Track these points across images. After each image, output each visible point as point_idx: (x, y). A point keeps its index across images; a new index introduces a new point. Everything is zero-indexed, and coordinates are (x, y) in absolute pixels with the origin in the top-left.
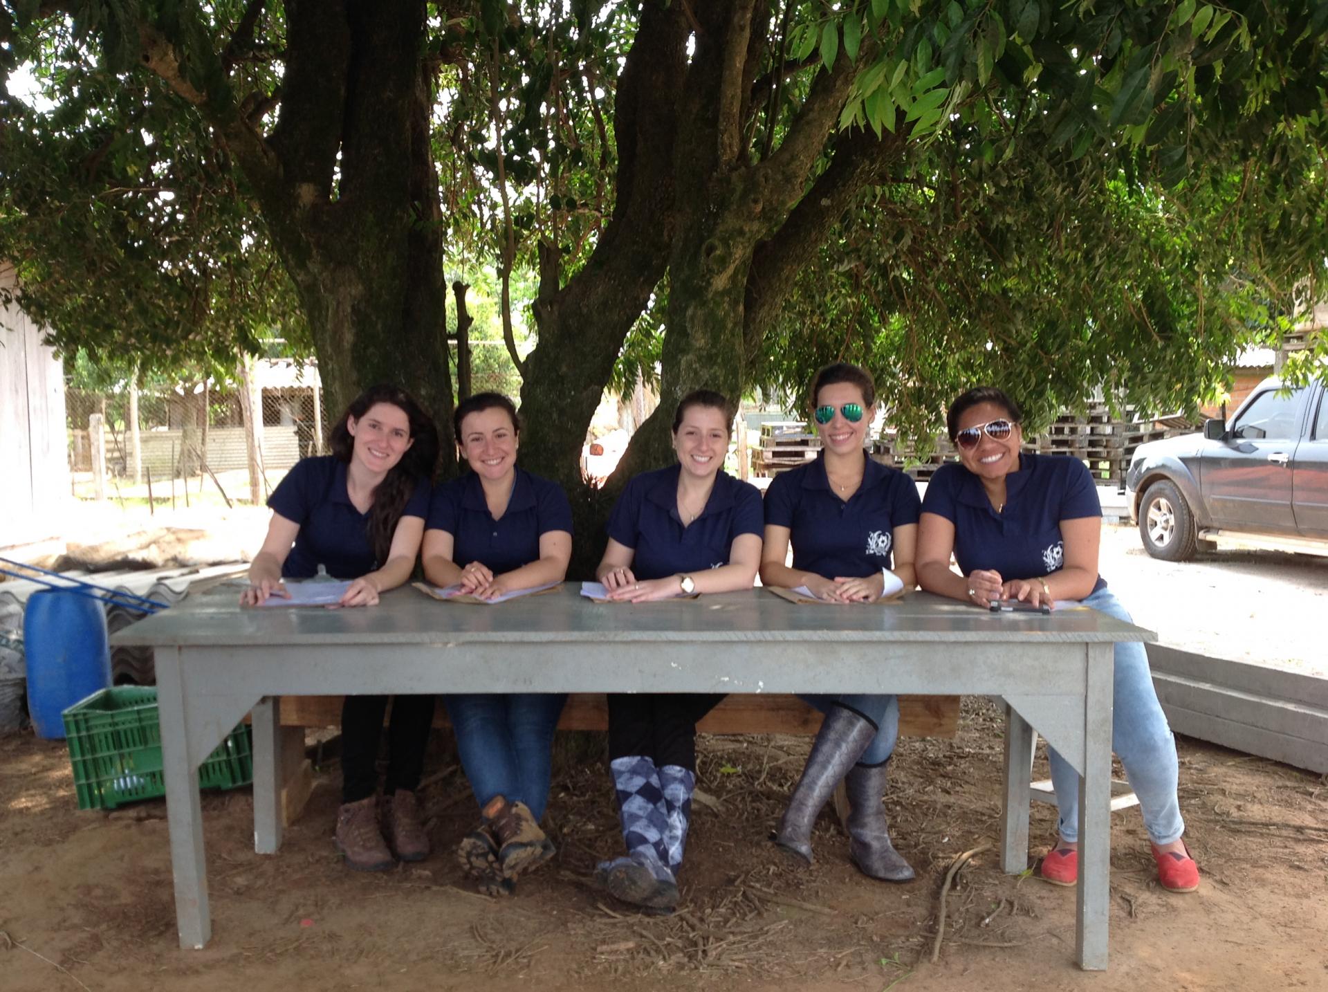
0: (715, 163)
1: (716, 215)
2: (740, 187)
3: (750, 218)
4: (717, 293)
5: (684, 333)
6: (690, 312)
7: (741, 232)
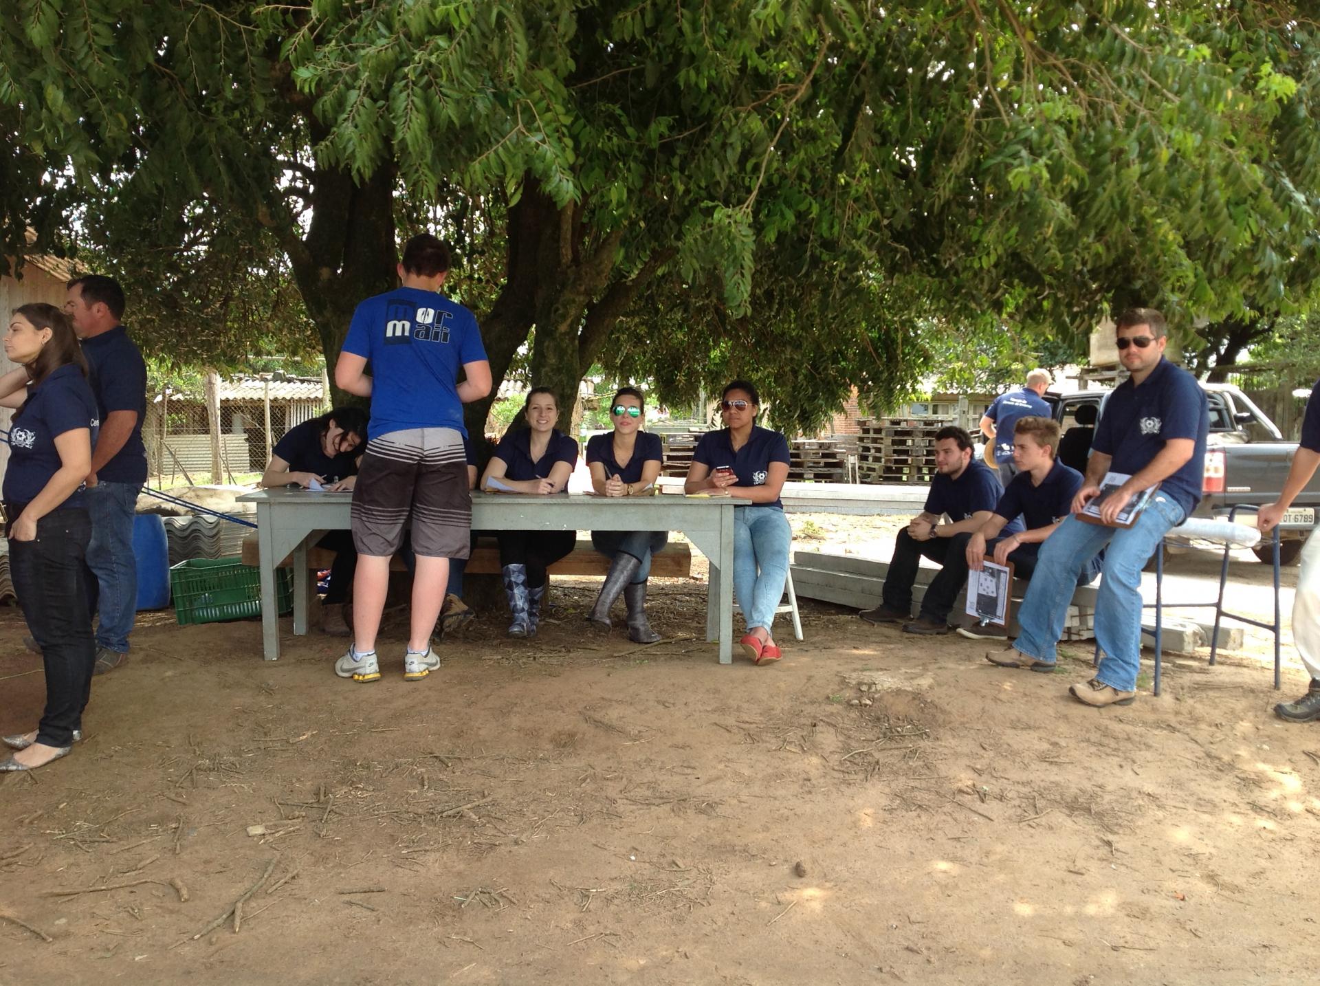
0: (559, 263)
1: (560, 291)
2: (572, 277)
3: (578, 293)
4: (562, 334)
5: (544, 356)
6: (546, 344)
7: (574, 301)
